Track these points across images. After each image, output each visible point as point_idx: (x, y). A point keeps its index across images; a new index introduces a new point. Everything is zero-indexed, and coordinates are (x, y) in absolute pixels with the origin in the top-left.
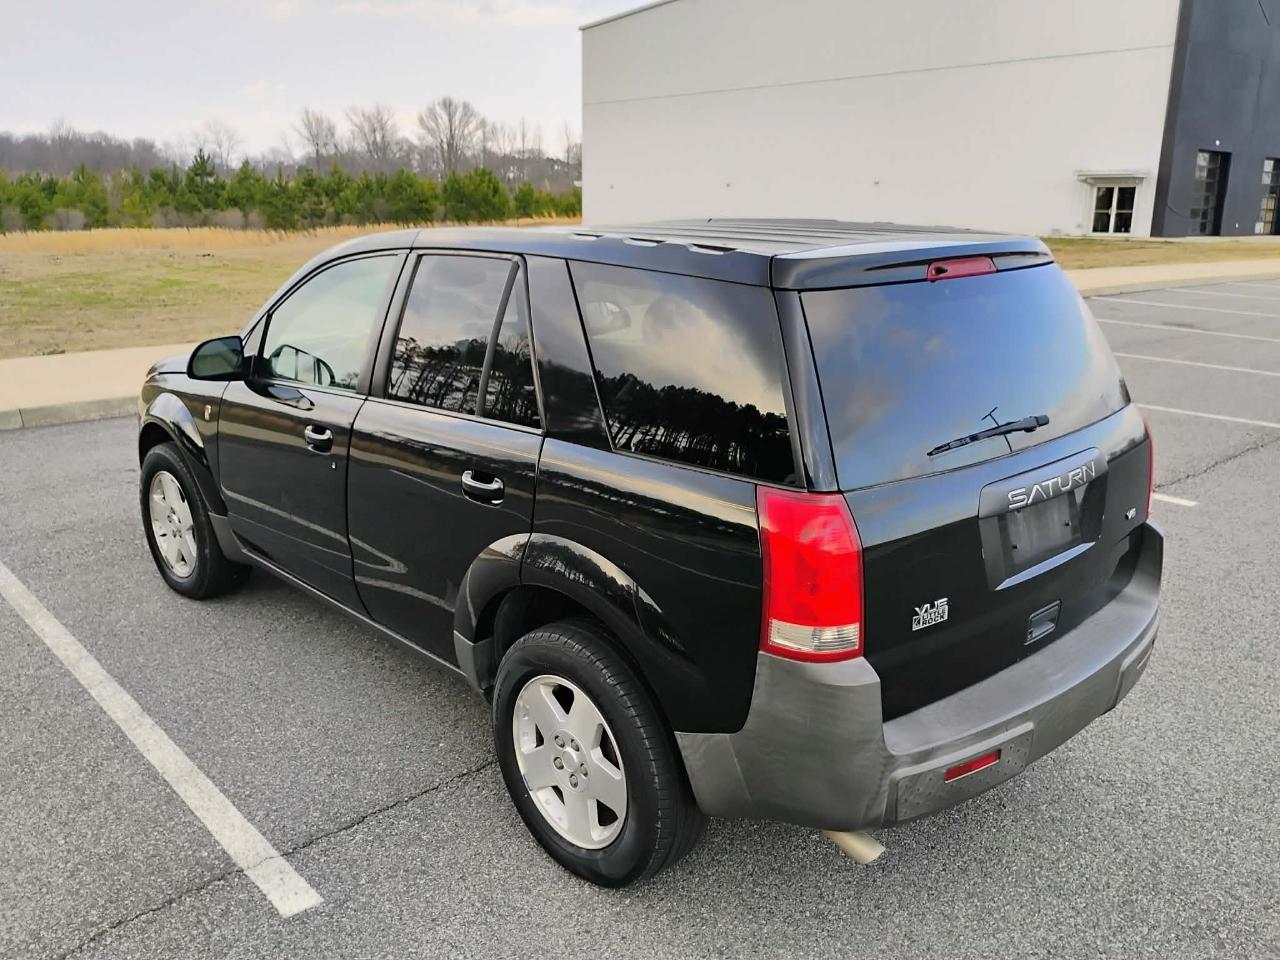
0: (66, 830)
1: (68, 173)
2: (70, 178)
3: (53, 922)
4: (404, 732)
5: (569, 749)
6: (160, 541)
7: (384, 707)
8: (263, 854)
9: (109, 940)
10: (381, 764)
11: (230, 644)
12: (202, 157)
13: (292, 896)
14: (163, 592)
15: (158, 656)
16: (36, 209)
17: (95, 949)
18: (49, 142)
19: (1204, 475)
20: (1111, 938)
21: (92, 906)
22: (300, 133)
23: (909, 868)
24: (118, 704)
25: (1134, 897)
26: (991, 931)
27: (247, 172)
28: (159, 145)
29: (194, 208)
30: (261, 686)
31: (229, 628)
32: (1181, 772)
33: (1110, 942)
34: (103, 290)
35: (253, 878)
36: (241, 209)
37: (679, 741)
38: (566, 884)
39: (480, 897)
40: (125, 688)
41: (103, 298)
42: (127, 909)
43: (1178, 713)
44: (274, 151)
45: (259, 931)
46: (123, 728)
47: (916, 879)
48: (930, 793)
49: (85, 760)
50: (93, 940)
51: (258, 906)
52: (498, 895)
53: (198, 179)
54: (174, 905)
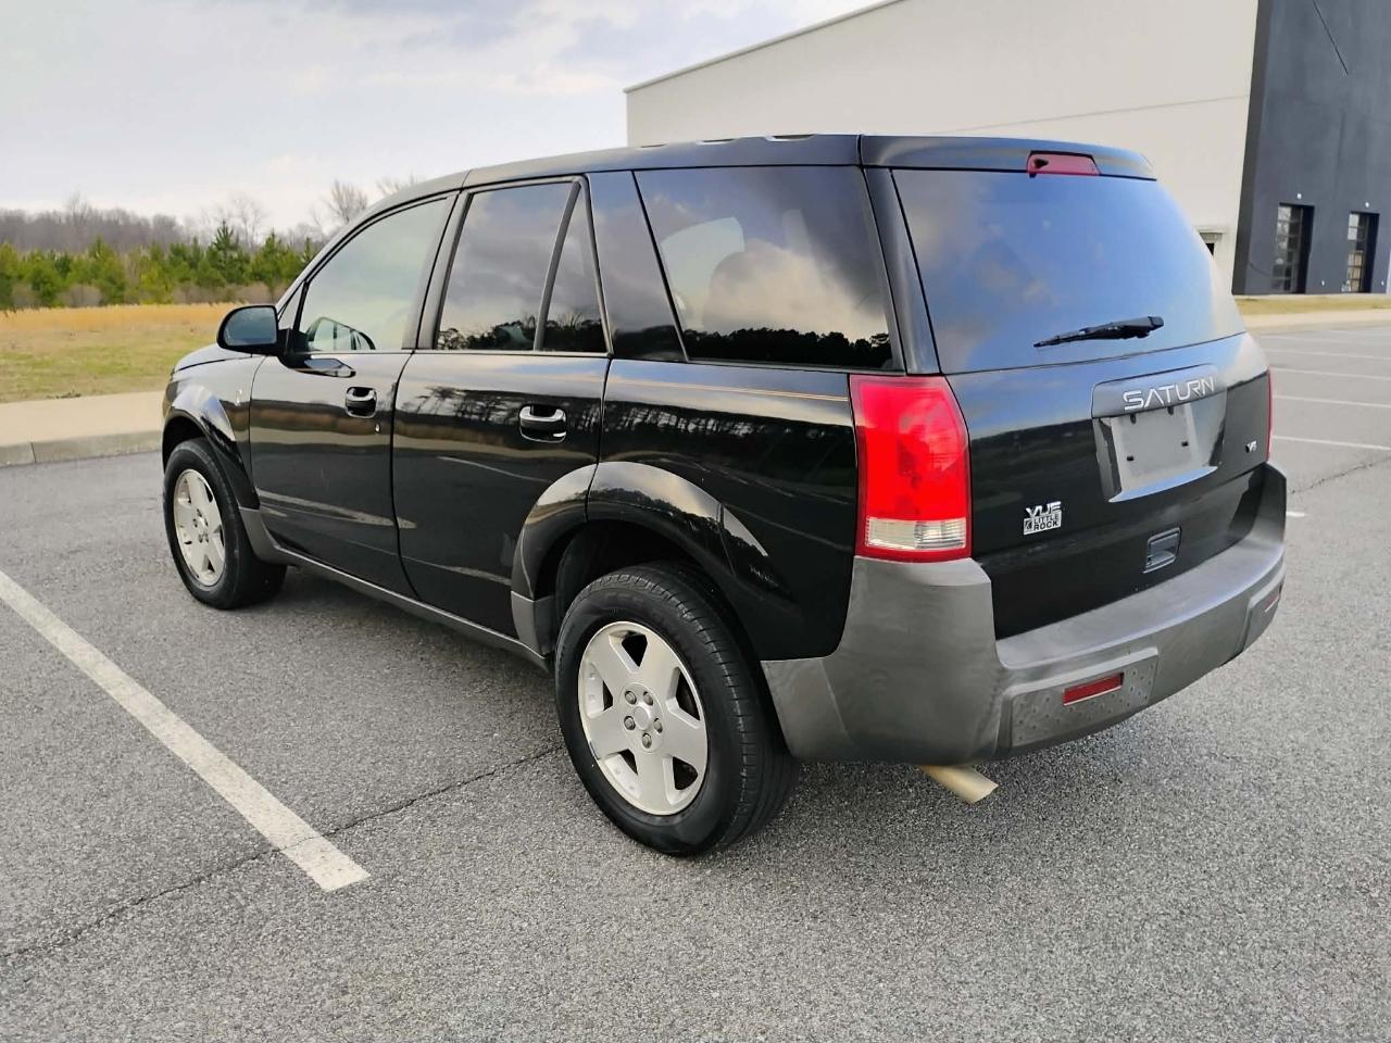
0: (82, 816)
1: (83, 252)
2: (85, 256)
3: (67, 900)
4: (454, 724)
5: (642, 704)
6: (184, 549)
7: (432, 702)
8: (302, 835)
9: (130, 916)
10: (430, 752)
11: (261, 649)
12: (225, 230)
13: (335, 872)
14: (188, 603)
15: (183, 659)
16: (49, 285)
17: (115, 924)
18: (64, 221)
19: (1311, 491)
20: (1251, 899)
21: (111, 885)
22: (330, 206)
23: (1019, 838)
24: (138, 702)
25: (1272, 862)
26: (1115, 893)
27: (272, 247)
28: (180, 222)
29: (216, 283)
30: (296, 685)
31: (259, 635)
32: (1313, 748)
33: (1250, 902)
34: (120, 361)
35: (290, 856)
36: (266, 283)
37: (766, 671)
38: (639, 857)
39: (544, 870)
40: (147, 688)
41: (119, 368)
42: (150, 887)
43: (1304, 697)
44: (302, 227)
45: (299, 904)
46: (145, 724)
47: (1027, 848)
48: (1047, 716)
49: (103, 753)
50: (112, 915)
51: (297, 882)
52: (564, 868)
53: (221, 253)
54: (203, 882)
